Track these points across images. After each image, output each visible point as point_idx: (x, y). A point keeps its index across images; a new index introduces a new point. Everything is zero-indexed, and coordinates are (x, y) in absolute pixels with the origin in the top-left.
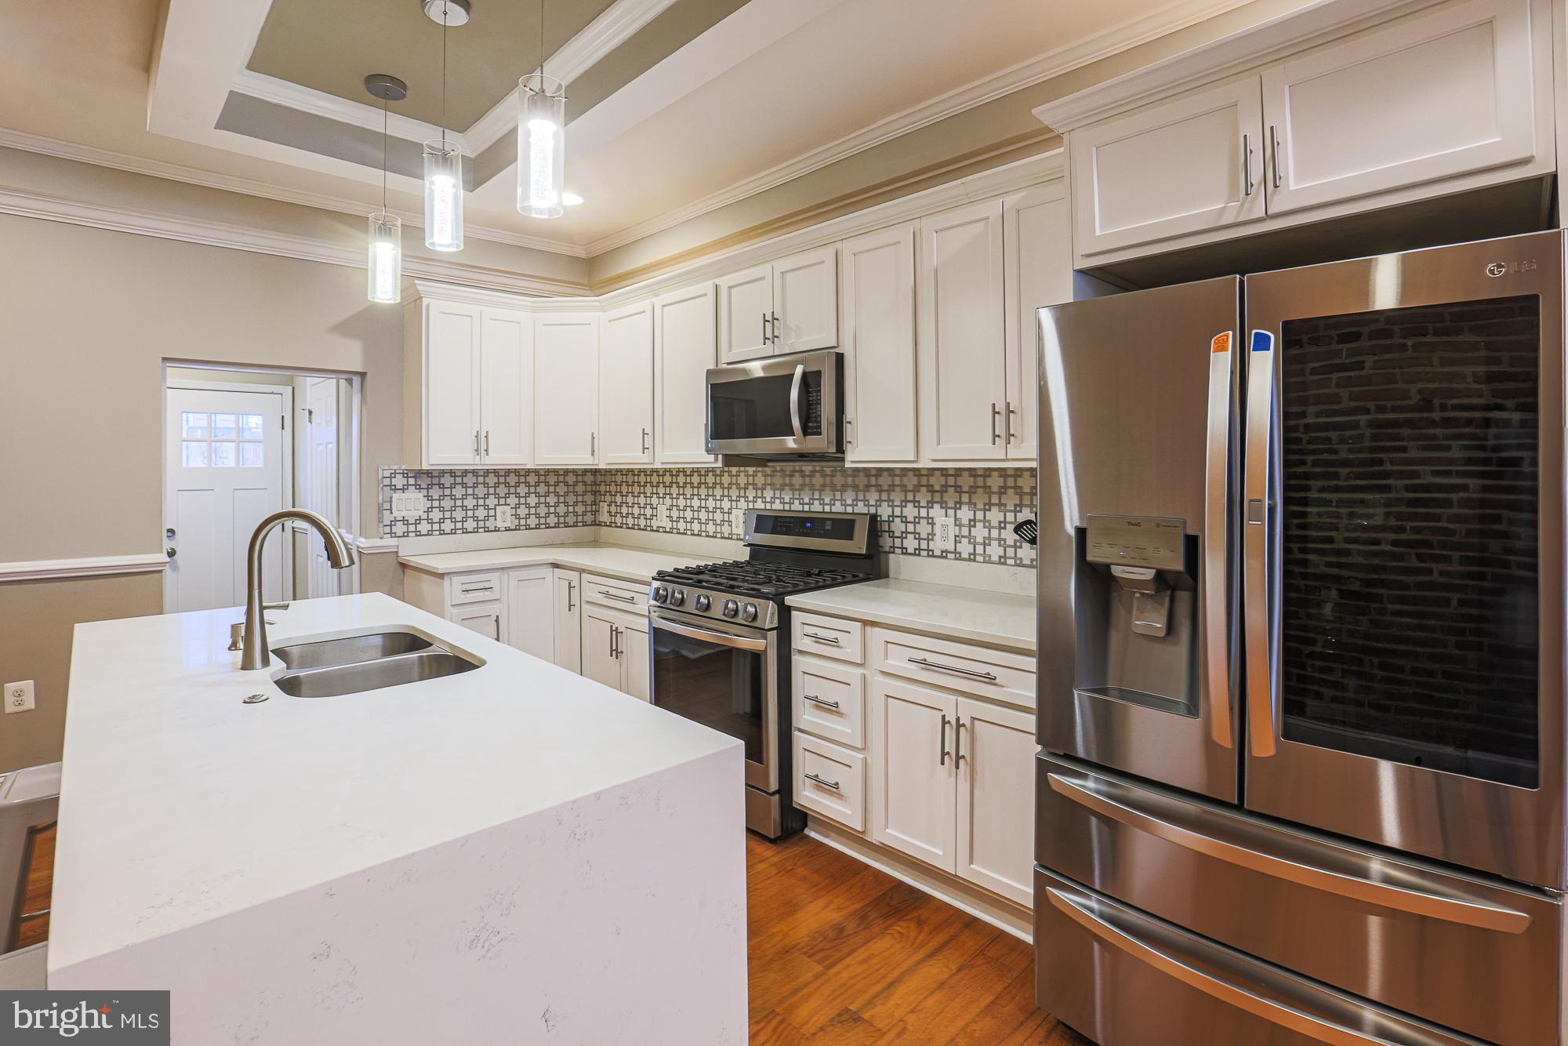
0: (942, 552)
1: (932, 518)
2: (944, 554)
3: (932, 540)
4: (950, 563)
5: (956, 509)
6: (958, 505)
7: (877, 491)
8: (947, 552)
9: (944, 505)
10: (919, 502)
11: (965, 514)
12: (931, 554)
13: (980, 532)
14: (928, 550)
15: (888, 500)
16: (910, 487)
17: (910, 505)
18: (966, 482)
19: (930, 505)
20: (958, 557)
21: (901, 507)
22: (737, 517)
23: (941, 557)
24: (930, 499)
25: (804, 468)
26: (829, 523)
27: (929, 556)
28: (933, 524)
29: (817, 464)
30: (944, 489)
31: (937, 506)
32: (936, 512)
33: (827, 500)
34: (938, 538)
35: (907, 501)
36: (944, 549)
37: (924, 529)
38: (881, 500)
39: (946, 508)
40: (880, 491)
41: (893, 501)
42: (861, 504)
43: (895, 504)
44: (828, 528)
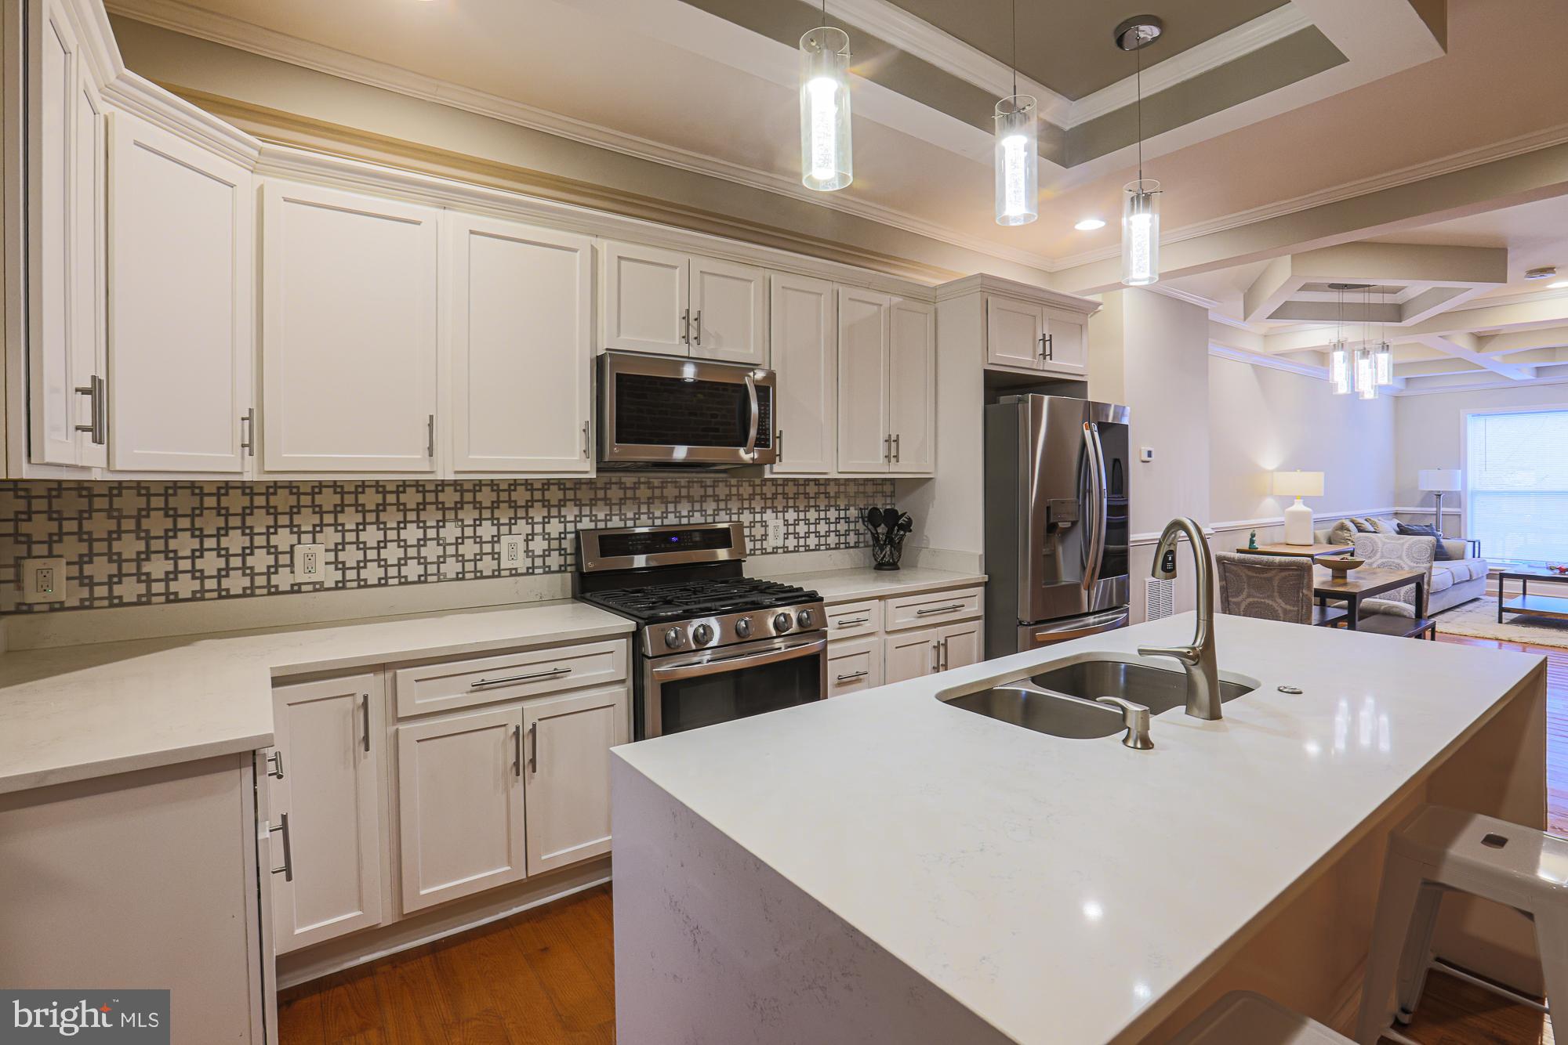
0: (773, 548)
1: (765, 522)
2: (775, 550)
3: (765, 540)
4: (781, 557)
5: (784, 512)
6: (785, 510)
7: (714, 501)
8: (777, 548)
9: (775, 510)
10: (754, 508)
11: (791, 515)
12: (764, 552)
13: (802, 529)
14: (762, 549)
15: (726, 509)
16: (746, 496)
17: (746, 512)
18: (791, 490)
19: (763, 511)
20: (786, 551)
21: (739, 514)
22: (512, 546)
23: (773, 553)
24: (763, 505)
25: (623, 480)
26: (697, 534)
27: (762, 554)
28: (766, 526)
29: (640, 475)
30: (774, 496)
31: (769, 511)
32: (769, 516)
33: (658, 513)
34: (770, 538)
35: (743, 509)
36: (775, 546)
37: (758, 531)
38: (718, 509)
39: (777, 512)
40: (717, 500)
41: (730, 510)
42: (697, 515)
43: (733, 512)
44: (698, 539)
